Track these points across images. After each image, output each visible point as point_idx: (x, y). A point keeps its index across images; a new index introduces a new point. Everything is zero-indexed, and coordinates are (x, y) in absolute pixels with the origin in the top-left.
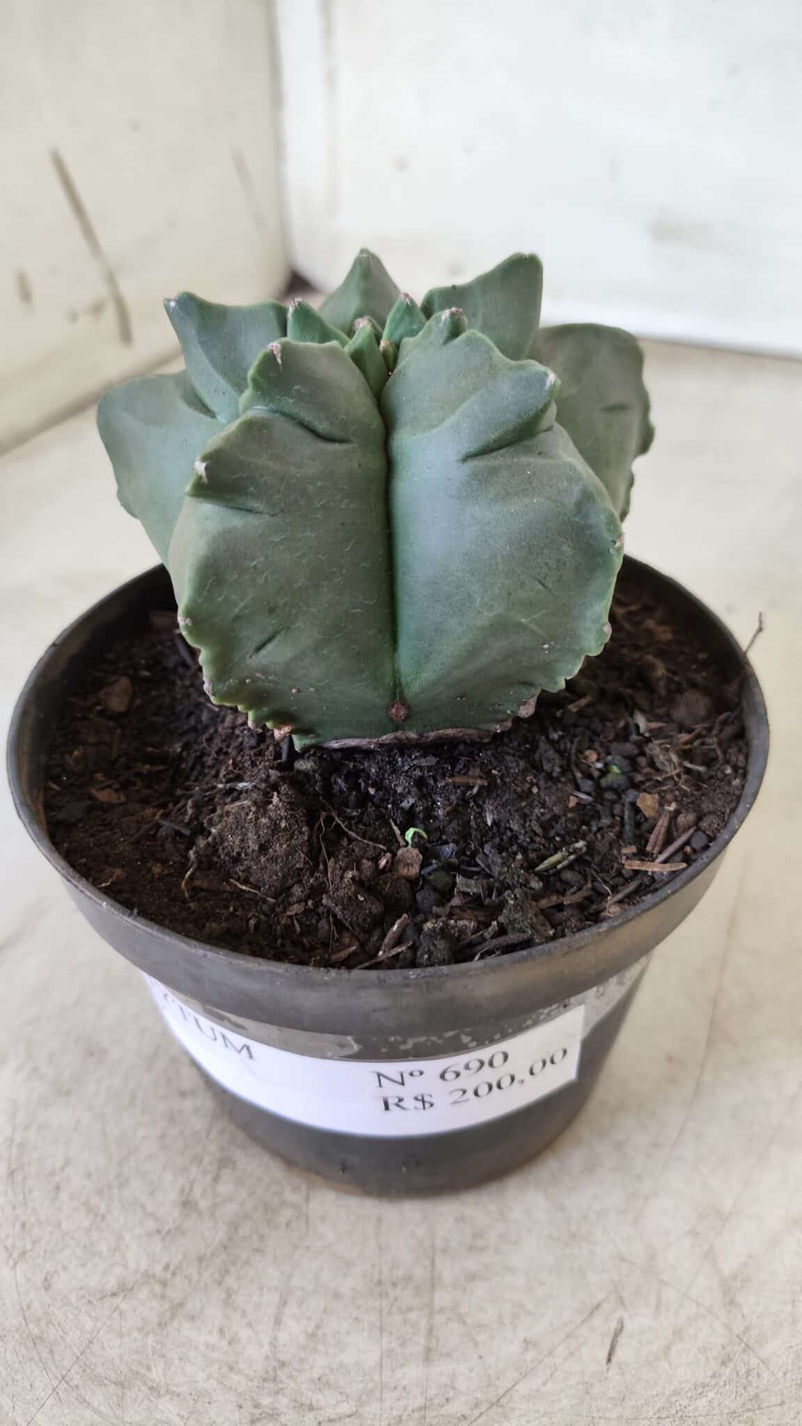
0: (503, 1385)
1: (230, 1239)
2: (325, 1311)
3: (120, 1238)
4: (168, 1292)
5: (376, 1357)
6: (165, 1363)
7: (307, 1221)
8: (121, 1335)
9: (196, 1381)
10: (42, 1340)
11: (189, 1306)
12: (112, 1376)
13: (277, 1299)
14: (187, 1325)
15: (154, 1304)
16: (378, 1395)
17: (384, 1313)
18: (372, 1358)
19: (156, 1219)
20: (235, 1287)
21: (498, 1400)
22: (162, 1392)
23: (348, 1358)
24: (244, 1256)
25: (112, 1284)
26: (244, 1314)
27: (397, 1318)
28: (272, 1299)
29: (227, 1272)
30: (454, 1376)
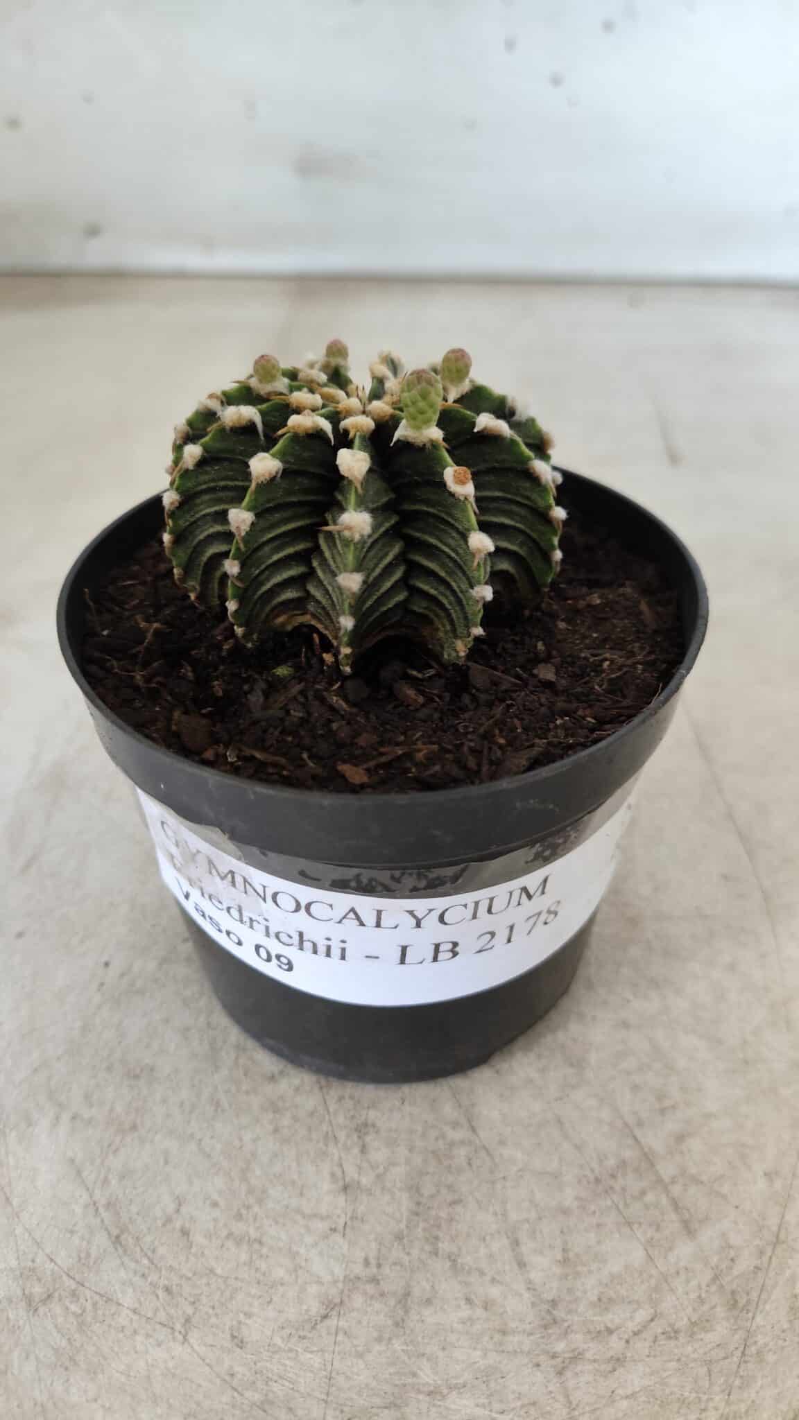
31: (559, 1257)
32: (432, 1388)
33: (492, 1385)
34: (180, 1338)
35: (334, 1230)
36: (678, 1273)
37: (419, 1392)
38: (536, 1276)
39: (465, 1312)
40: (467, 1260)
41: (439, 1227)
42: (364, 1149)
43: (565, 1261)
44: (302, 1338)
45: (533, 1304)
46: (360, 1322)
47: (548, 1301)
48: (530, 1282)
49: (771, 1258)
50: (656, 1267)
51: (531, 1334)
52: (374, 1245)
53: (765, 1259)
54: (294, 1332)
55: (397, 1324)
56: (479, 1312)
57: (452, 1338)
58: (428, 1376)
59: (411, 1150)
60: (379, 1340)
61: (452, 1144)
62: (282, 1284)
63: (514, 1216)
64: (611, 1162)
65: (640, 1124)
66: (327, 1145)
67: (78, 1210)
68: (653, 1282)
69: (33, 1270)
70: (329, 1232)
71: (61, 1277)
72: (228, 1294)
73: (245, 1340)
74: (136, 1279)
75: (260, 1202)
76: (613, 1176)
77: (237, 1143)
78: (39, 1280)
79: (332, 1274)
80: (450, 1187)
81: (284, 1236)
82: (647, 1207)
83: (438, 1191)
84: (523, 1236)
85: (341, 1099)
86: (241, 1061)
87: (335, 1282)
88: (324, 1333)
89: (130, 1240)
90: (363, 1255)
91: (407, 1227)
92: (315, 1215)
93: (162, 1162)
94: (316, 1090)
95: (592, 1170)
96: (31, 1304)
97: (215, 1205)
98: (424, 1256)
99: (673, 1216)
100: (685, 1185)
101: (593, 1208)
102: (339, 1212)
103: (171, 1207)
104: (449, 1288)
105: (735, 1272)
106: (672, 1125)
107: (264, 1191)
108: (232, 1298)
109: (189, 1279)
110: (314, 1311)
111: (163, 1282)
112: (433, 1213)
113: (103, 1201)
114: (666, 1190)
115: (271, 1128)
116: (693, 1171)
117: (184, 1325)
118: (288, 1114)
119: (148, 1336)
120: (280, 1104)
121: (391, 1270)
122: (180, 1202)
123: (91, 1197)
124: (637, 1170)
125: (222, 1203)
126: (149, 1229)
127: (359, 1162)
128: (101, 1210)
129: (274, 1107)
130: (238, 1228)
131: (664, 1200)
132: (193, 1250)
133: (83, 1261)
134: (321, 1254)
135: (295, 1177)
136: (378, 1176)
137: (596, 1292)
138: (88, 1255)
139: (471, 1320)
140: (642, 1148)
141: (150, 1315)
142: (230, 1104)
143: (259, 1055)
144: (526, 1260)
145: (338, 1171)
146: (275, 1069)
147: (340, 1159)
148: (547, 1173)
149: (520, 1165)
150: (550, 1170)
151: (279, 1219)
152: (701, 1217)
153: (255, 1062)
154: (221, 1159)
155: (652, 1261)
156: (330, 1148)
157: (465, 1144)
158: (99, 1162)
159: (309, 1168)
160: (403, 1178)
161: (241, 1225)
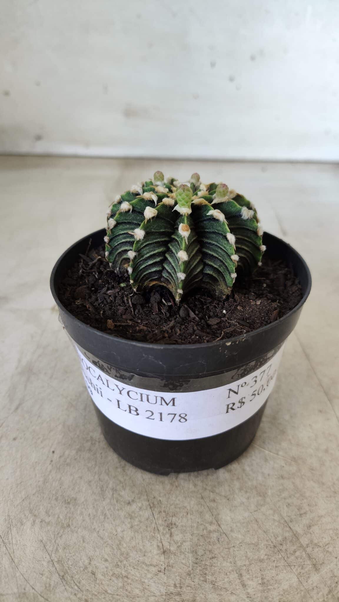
31: (260, 582)
35: (160, 571)
36: (313, 589)
38: (250, 591)
40: (220, 584)
42: (171, 535)
43: (263, 584)
48: (248, 593)
50: (304, 586)
52: (178, 578)
59: (192, 535)
61: (210, 532)
63: (239, 563)
64: (280, 538)
65: (291, 521)
66: (155, 533)
67: (45, 564)
68: (302, 593)
70: (158, 572)
71: (38, 596)
74: (72, 596)
75: (126, 558)
76: (281, 544)
77: (114, 532)
79: (160, 592)
80: (210, 551)
81: (137, 574)
82: (297, 558)
83: (205, 553)
84: (244, 573)
85: (160, 512)
86: (115, 496)
87: (162, 595)
89: (68, 577)
90: (174, 583)
91: (192, 569)
92: (151, 565)
93: (82, 542)
94: (149, 509)
95: (272, 542)
97: (106, 560)
98: (200, 583)
99: (309, 562)
100: (313, 548)
101: (273, 559)
102: (162, 563)
103: (87, 562)
106: (305, 521)
107: (128, 554)
109: (96, 595)
112: (203, 563)
113: (56, 560)
114: (305, 550)
115: (129, 526)
116: (316, 541)
118: (137, 520)
120: (133, 515)
121: (186, 589)
122: (90, 560)
123: (50, 558)
124: (291, 541)
125: (109, 559)
126: (77, 572)
127: (169, 540)
129: (131, 517)
131: (304, 555)
132: (98, 582)
133: (47, 588)
134: (154, 582)
135: (141, 548)
136: (178, 547)
137: (278, 598)
138: (50, 585)
140: (293, 532)
142: (111, 515)
143: (123, 493)
144: (246, 583)
145: (160, 545)
146: (130, 499)
147: (161, 539)
148: (252, 544)
149: (241, 541)
150: (253, 542)
151: (135, 567)
152: (321, 563)
153: (121, 496)
154: (108, 539)
155: (301, 583)
156: (156, 535)
157: (216, 532)
158: (53, 541)
159: (148, 544)
160: (189, 547)
161: (118, 570)
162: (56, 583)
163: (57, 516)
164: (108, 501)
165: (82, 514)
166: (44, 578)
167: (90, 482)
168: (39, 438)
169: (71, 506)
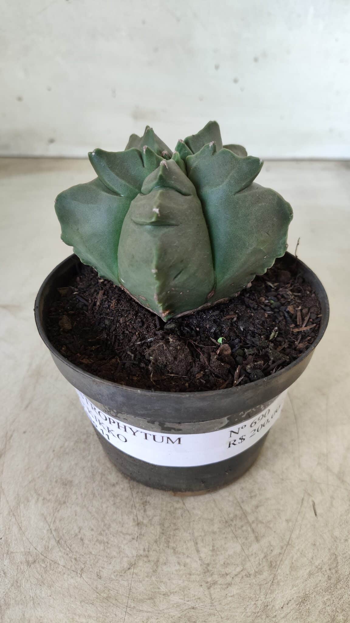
0: (287, 538)
1: (163, 530)
2: (213, 540)
3: (119, 548)
4: (150, 559)
5: (240, 548)
6: (164, 583)
7: (188, 511)
8: (141, 582)
9: (180, 585)
10: (110, 597)
11: (161, 560)
12: (146, 597)
13: (193, 543)
14: (164, 567)
15: (147, 565)
16: (247, 559)
17: (234, 531)
18: (238, 549)
19: (129, 535)
20: (175, 546)
21: (288, 543)
22: (169, 594)
23: (231, 552)
24: (171, 533)
25: (126, 565)
26: (184, 554)
27: (240, 531)
28: (191, 544)
29: (169, 542)
30: (270, 542)
31: (211, 548)
32: (165, 593)
33: (186, 592)
34: (79, 575)
35: (133, 539)
36: (252, 555)
37: (160, 594)
38: (203, 555)
39: (178, 567)
40: (179, 549)
41: (170, 538)
42: (145, 511)
43: (213, 550)
44: (121, 576)
45: (201, 565)
46: (141, 570)
47: (206, 564)
48: (200, 557)
49: (285, 550)
50: (245, 552)
51: (200, 575)
52: (147, 544)
53: (283, 550)
54: (118, 574)
55: (154, 571)
56: (182, 567)
57: (172, 576)
58: (164, 589)
59: (162, 511)
60: (147, 577)
61: (176, 509)
62: (115, 557)
63: (196, 534)
64: (231, 516)
65: (243, 502)
66: (132, 509)
68: (243, 558)
69: (29, 552)
71: (39, 555)
72: (96, 560)
73: (102, 576)
74: (65, 556)
75: (108, 529)
76: (232, 520)
77: (100, 508)
78: (31, 556)
79: (132, 554)
80: (175, 524)
81: (116, 540)
82: (243, 531)
83: (170, 525)
84: (199, 542)
85: (138, 492)
86: (103, 479)
87: (133, 556)
88: (128, 574)
90: (143, 547)
91: (159, 538)
92: (127, 534)
93: (74, 515)
94: (129, 490)
95: (225, 518)
96: (28, 564)
97: (92, 530)
98: (164, 548)
99: (252, 535)
100: (257, 524)
101: (224, 531)
102: (135, 532)
103: (77, 531)
104: (173, 559)
105: (272, 554)
106: (254, 502)
107: (110, 525)
108: (97, 562)
109: (83, 555)
110: (125, 567)
111: (74, 557)
112: (168, 533)
114: (250, 525)
115: (112, 503)
116: (260, 519)
117: (81, 571)
118: (119, 498)
119: (68, 575)
120: (116, 494)
121: (152, 553)
122: (80, 529)
123: (50, 527)
124: (240, 518)
125: (95, 529)
126: (69, 538)
127: (143, 515)
128: (53, 532)
129: (114, 496)
130: (100, 538)
131: (249, 529)
132: (85, 545)
134: (129, 547)
135: (121, 520)
136: (150, 520)
137: (223, 561)
139: (180, 570)
140: (243, 511)
141: (69, 567)
142: (98, 495)
143: (109, 477)
144: (200, 549)
145: (136, 518)
146: (115, 482)
147: (137, 514)
148: (209, 519)
149: (200, 516)
150: (210, 518)
151: (115, 535)
152: (262, 535)
153: (107, 479)
154: (95, 514)
155: (244, 550)
156: (133, 510)
157: (180, 509)
158: (52, 515)
159: (125, 517)
160: (158, 520)
161: (101, 537)
162: (53, 546)
163: (56, 495)
164: (97, 483)
165: (75, 493)
166: (44, 542)
167: (84, 467)
168: (44, 432)
169: (67, 487)
